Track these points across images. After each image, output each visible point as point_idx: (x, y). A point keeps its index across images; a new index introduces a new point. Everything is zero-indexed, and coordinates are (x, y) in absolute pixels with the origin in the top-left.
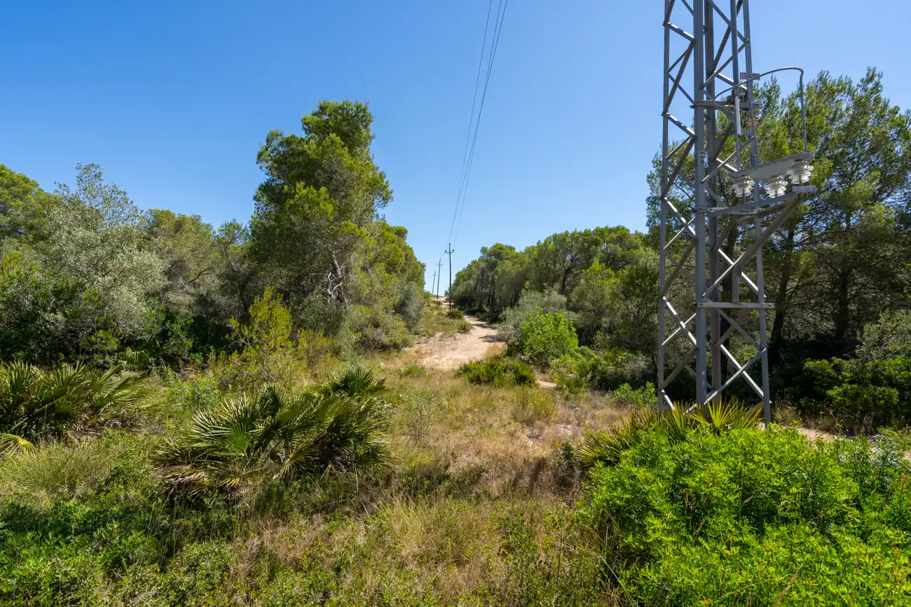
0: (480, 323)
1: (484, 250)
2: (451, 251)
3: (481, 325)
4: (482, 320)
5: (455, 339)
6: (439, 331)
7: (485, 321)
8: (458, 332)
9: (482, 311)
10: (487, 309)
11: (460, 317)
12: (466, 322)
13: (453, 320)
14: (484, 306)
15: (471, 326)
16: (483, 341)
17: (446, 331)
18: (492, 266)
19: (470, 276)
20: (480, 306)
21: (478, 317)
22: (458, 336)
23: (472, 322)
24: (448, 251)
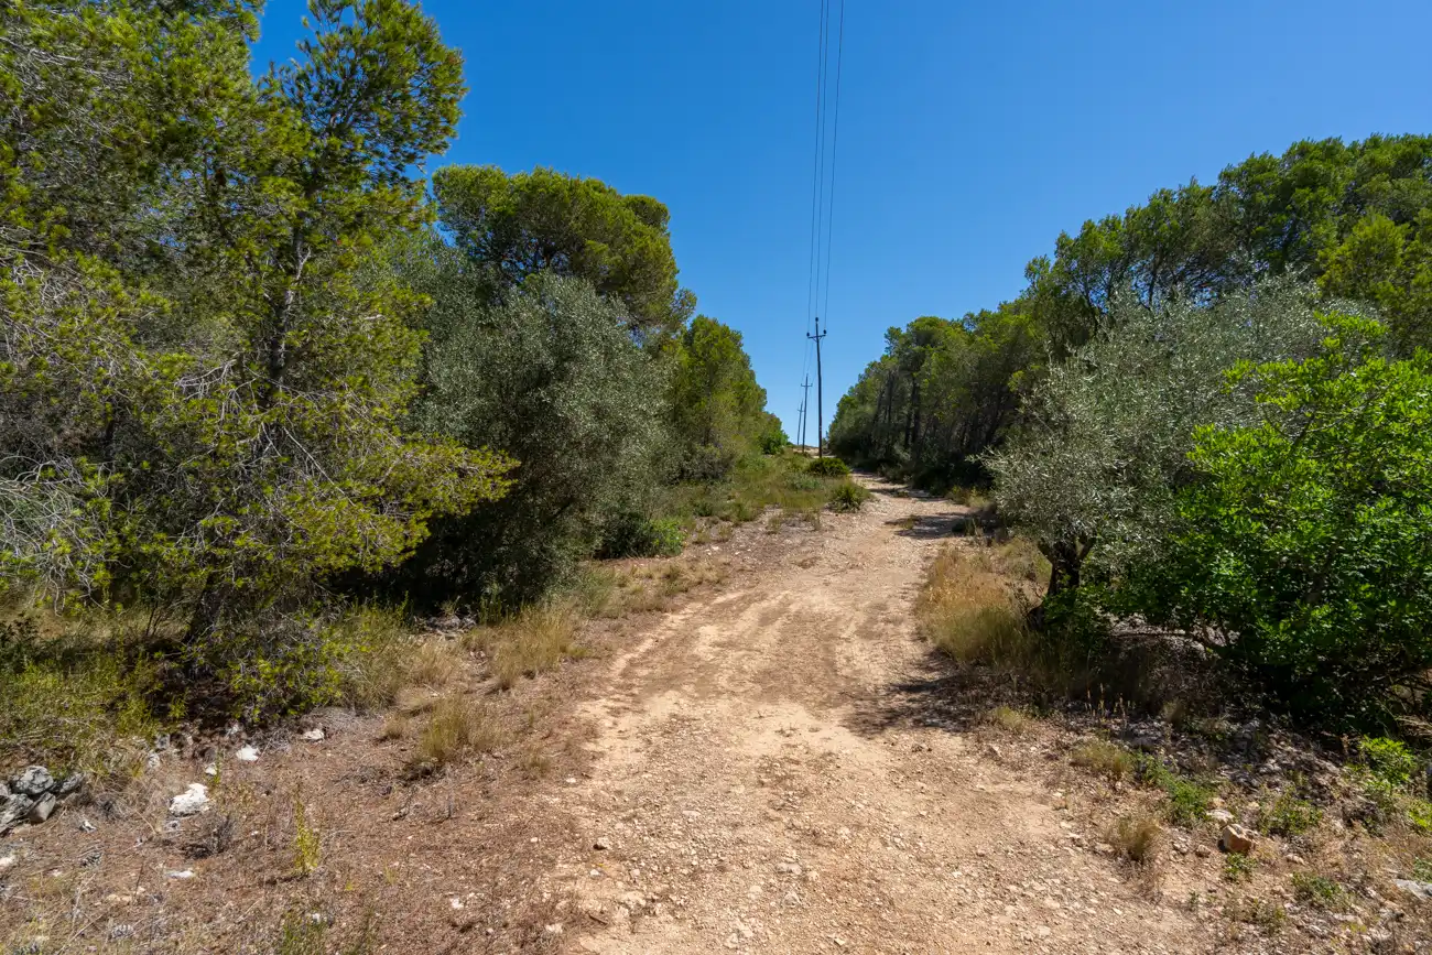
0: (889, 486)
1: (893, 334)
2: (821, 333)
3: (891, 492)
4: (894, 481)
5: (817, 528)
6: (775, 504)
7: (903, 483)
8: (830, 509)
9: (891, 460)
10: (906, 456)
11: (838, 473)
12: (851, 484)
13: (819, 480)
14: (898, 449)
15: (868, 495)
16: (901, 534)
17: (792, 507)
18: (912, 364)
19: (863, 399)
20: (889, 449)
21: (883, 475)
22: (827, 518)
23: (870, 486)
24: (813, 334)
